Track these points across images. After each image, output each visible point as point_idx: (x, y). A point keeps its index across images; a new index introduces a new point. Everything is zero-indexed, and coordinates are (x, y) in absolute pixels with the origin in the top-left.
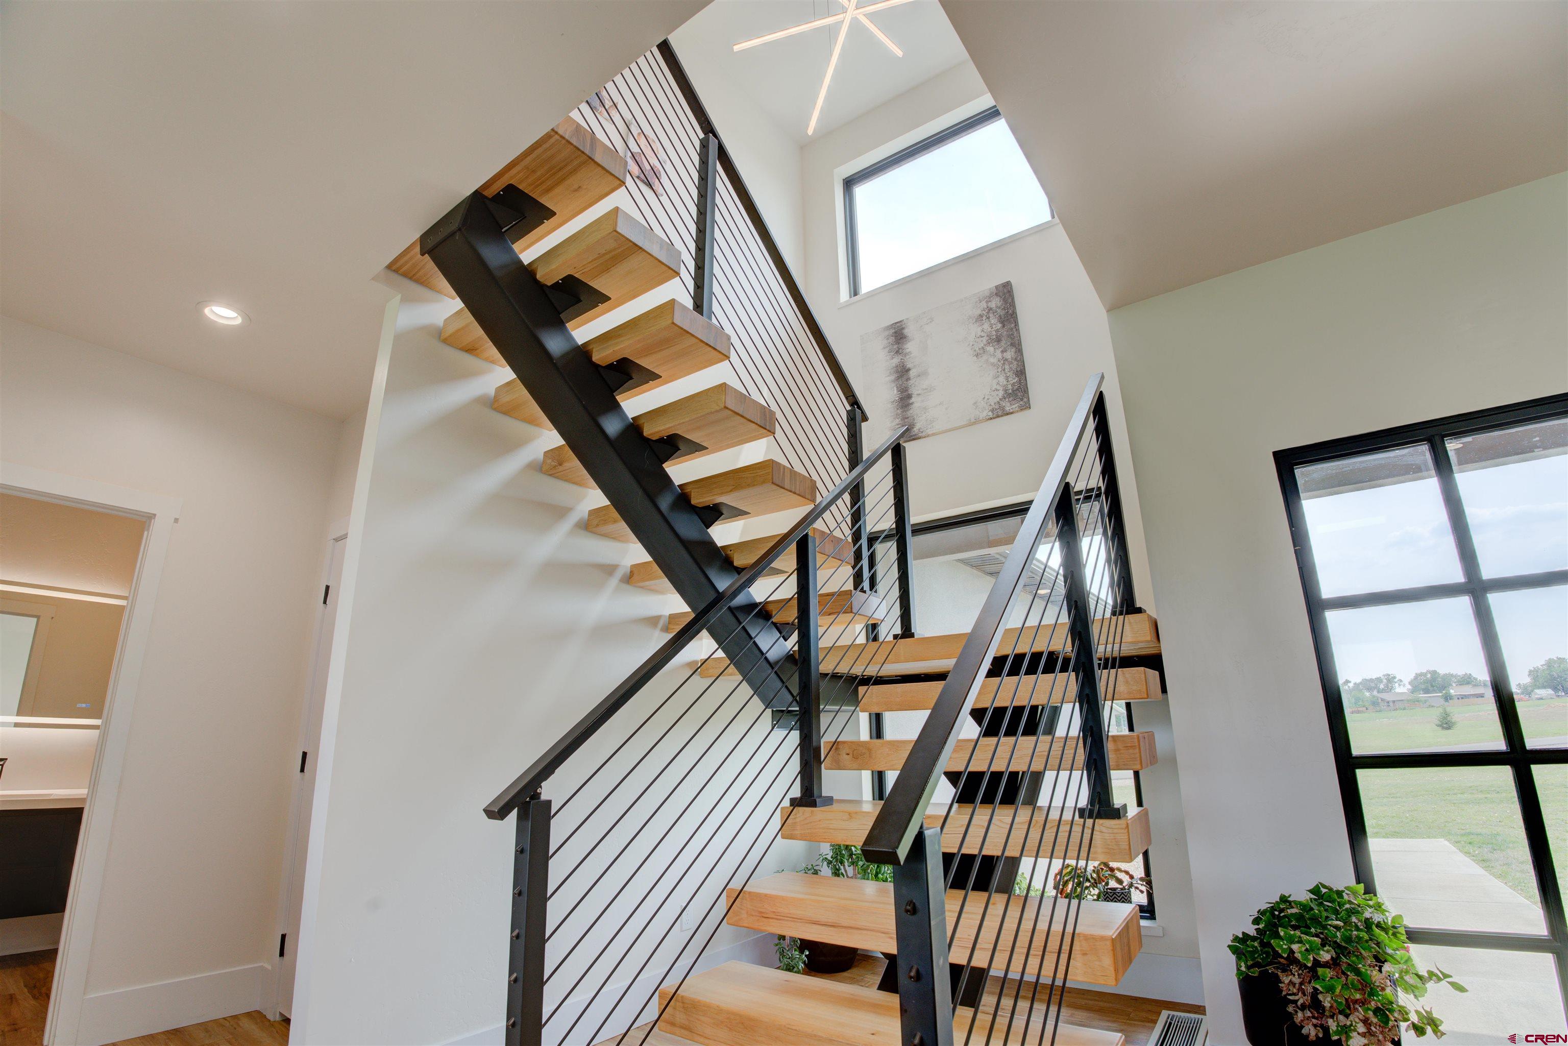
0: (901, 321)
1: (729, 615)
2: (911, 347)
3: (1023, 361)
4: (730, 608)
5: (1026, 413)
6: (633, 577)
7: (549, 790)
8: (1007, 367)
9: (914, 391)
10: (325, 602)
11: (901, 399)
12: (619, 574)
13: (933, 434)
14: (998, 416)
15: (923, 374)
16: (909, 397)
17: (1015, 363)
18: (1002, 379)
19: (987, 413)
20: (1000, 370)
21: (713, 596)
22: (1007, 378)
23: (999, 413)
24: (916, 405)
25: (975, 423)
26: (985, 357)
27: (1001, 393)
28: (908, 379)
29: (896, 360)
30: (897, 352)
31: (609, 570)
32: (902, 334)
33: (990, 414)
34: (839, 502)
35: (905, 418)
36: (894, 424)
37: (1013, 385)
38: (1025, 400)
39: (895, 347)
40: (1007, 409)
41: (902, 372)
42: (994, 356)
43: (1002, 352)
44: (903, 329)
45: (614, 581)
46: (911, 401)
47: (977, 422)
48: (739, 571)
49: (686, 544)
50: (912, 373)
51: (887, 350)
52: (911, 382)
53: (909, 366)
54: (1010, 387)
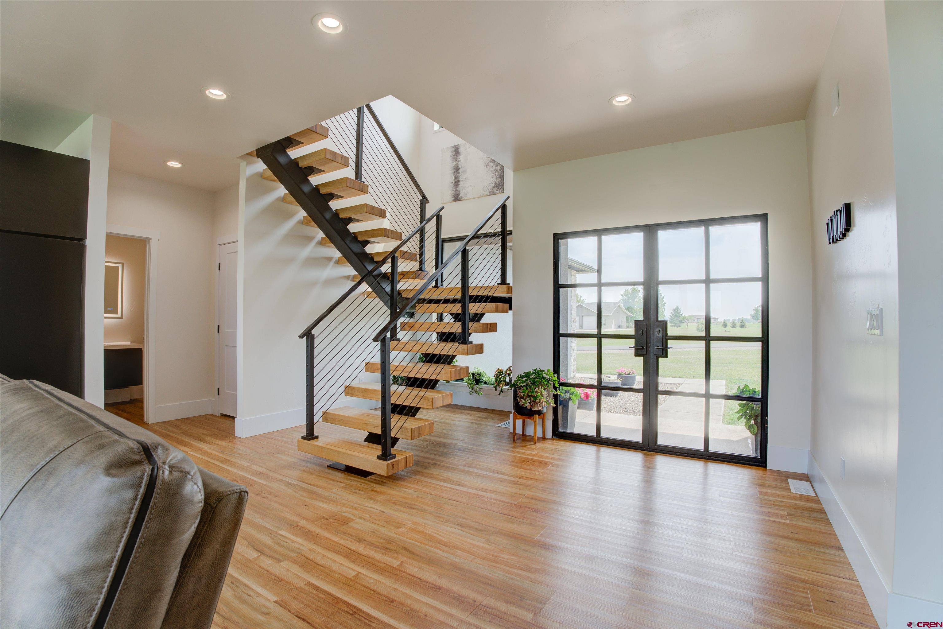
0: (458, 145)
1: (373, 278)
2: (461, 158)
3: (504, 172)
4: (372, 276)
5: (503, 194)
6: (338, 262)
7: (313, 332)
8: (497, 173)
9: (461, 179)
10: (219, 270)
11: (456, 182)
12: (334, 260)
13: (467, 199)
14: (491, 195)
15: (464, 172)
16: (459, 181)
17: (500, 172)
18: (494, 179)
19: (487, 193)
20: (494, 174)
21: (367, 272)
22: (496, 178)
23: (492, 193)
24: (461, 185)
25: (483, 197)
26: (489, 167)
27: (493, 185)
28: (459, 173)
29: (455, 163)
30: (455, 160)
31: (330, 259)
32: (458, 151)
33: (489, 193)
34: (414, 237)
35: (456, 191)
36: (452, 193)
37: (498, 182)
38: (502, 189)
39: (455, 157)
40: (495, 192)
41: (457, 169)
42: (493, 167)
43: (496, 166)
44: (459, 148)
45: (332, 263)
46: (459, 183)
47: (483, 196)
48: (377, 262)
49: (356, 254)
50: (461, 170)
51: (452, 158)
52: (460, 174)
53: (460, 167)
54: (497, 183)
